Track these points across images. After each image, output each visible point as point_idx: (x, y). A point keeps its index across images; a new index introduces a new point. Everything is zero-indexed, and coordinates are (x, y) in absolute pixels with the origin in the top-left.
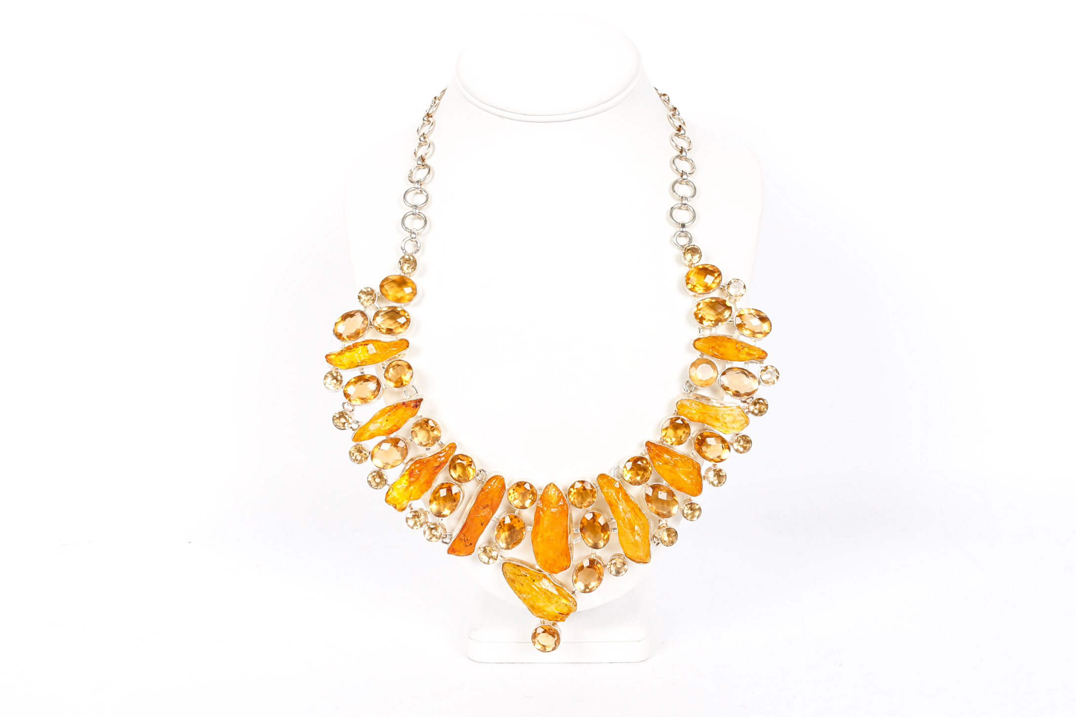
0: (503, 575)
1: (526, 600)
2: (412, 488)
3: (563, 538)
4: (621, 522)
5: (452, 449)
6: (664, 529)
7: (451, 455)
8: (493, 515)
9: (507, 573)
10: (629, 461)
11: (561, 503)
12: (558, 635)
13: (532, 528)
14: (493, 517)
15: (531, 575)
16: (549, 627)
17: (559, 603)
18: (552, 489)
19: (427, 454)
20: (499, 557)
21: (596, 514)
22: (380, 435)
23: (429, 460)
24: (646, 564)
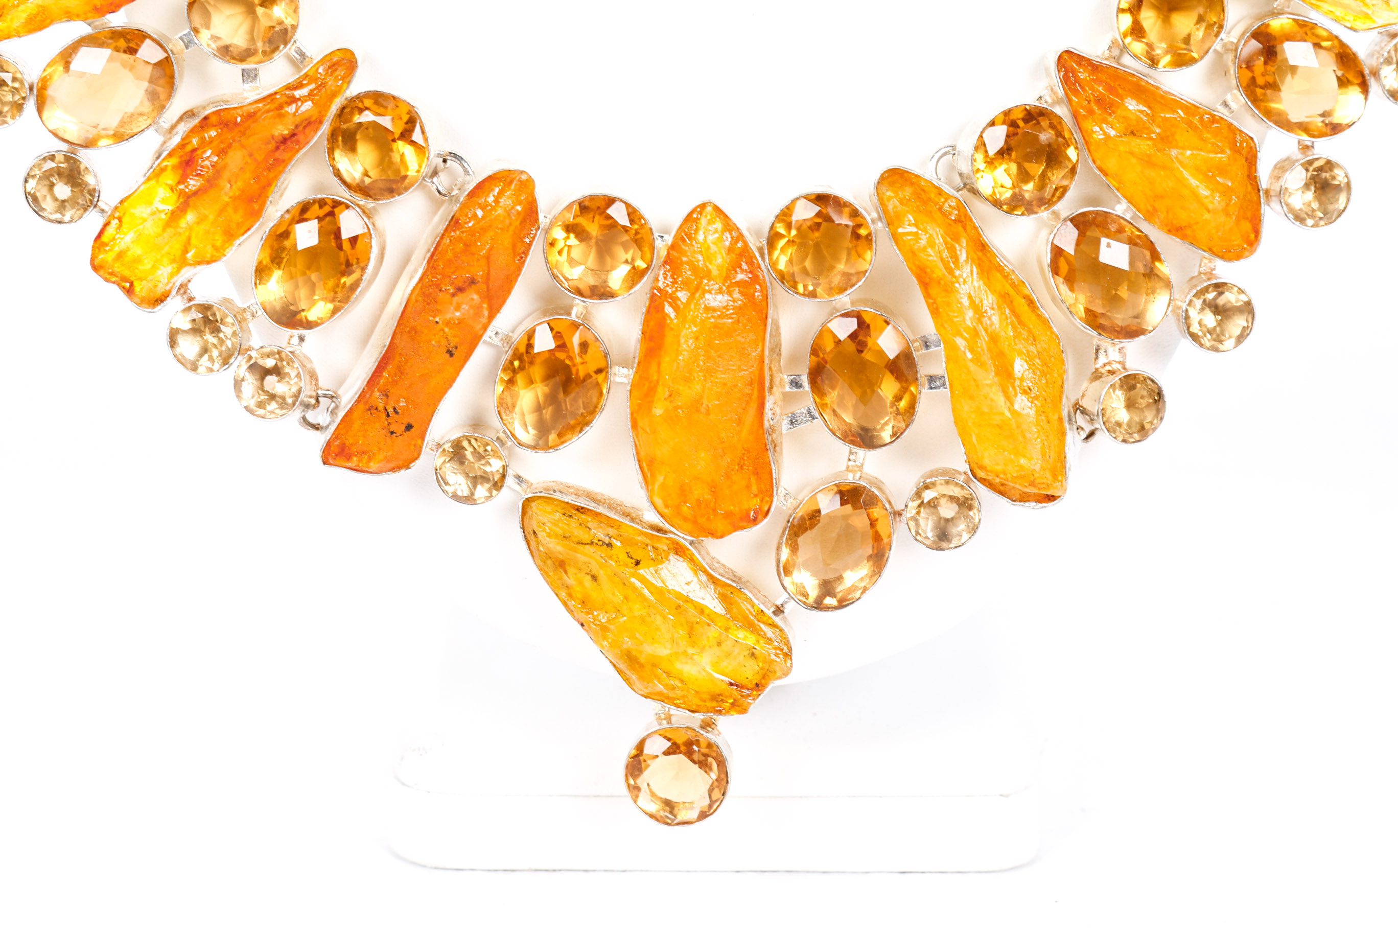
0: (524, 543)
1: (609, 635)
2: (190, 217)
3: (748, 403)
4: (961, 343)
5: (341, 72)
6: (1116, 379)
7: (334, 95)
8: (491, 317)
9: (541, 535)
10: (992, 124)
11: (740, 277)
12: (722, 763)
13: (631, 372)
14: (490, 332)
15: (626, 542)
16: (690, 735)
17: (727, 645)
18: (710, 222)
19: (246, 95)
20: (510, 481)
21: (867, 319)
22: (70, 16)
23: (255, 113)
24: (1050, 506)
